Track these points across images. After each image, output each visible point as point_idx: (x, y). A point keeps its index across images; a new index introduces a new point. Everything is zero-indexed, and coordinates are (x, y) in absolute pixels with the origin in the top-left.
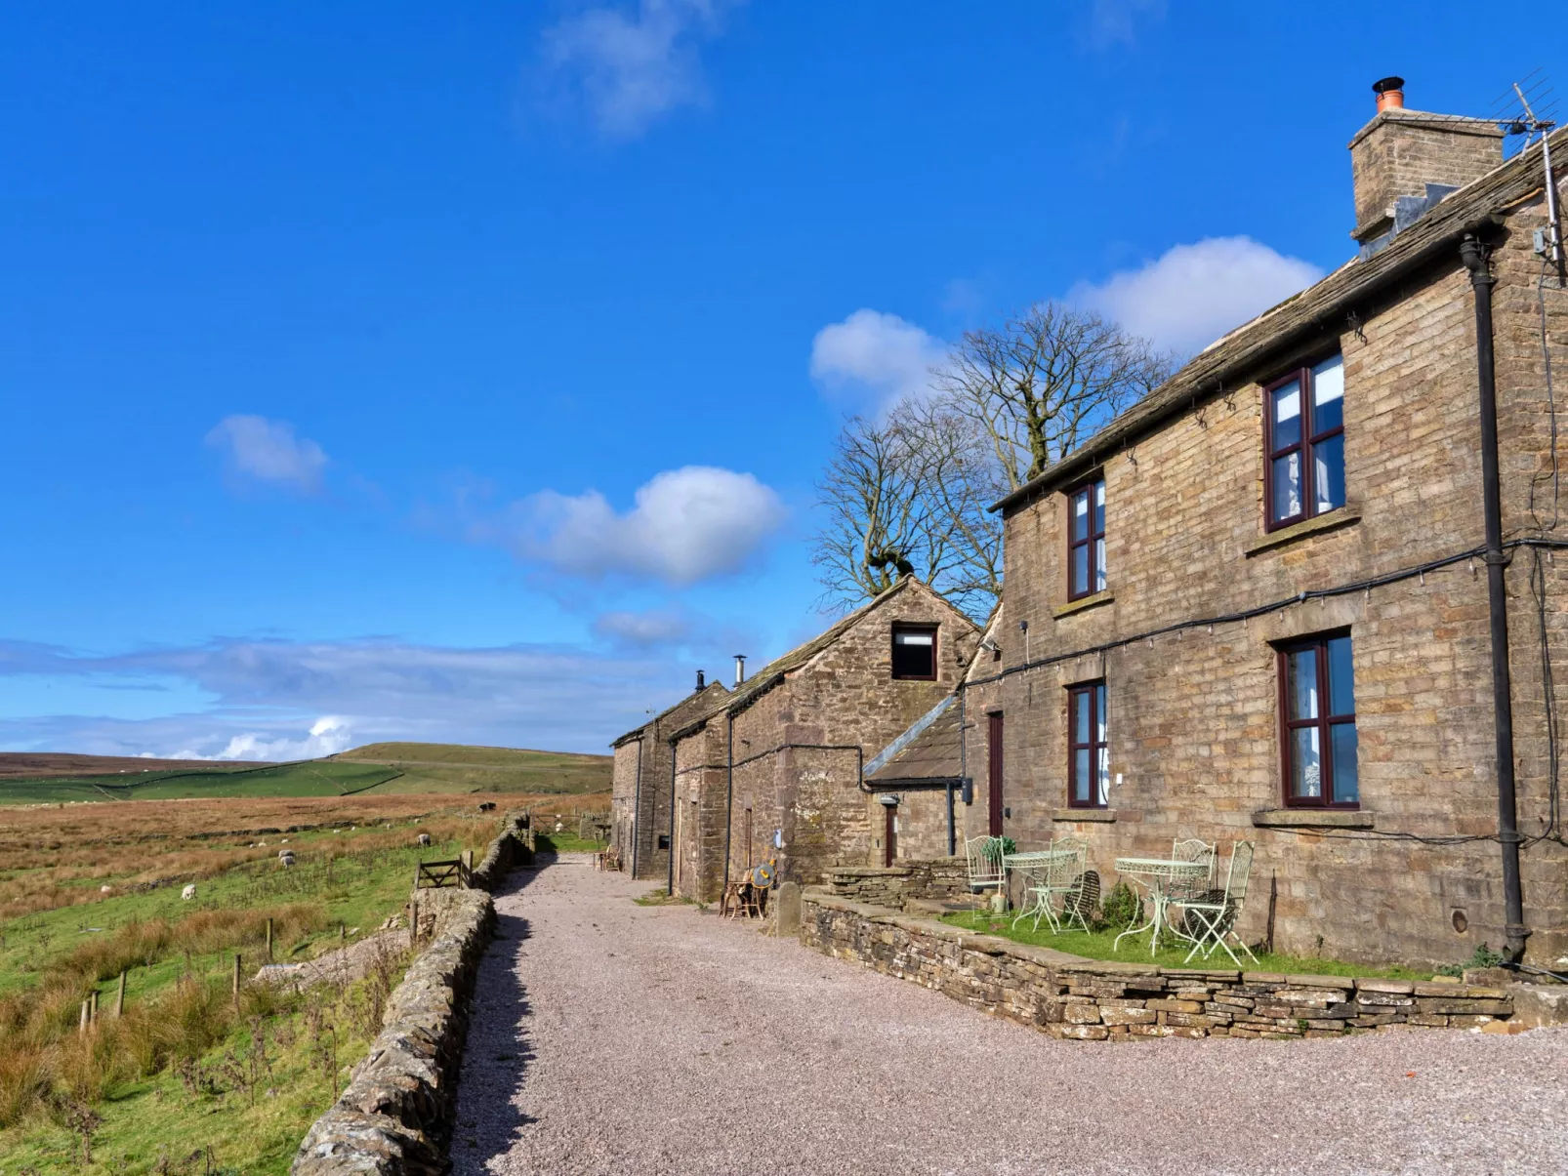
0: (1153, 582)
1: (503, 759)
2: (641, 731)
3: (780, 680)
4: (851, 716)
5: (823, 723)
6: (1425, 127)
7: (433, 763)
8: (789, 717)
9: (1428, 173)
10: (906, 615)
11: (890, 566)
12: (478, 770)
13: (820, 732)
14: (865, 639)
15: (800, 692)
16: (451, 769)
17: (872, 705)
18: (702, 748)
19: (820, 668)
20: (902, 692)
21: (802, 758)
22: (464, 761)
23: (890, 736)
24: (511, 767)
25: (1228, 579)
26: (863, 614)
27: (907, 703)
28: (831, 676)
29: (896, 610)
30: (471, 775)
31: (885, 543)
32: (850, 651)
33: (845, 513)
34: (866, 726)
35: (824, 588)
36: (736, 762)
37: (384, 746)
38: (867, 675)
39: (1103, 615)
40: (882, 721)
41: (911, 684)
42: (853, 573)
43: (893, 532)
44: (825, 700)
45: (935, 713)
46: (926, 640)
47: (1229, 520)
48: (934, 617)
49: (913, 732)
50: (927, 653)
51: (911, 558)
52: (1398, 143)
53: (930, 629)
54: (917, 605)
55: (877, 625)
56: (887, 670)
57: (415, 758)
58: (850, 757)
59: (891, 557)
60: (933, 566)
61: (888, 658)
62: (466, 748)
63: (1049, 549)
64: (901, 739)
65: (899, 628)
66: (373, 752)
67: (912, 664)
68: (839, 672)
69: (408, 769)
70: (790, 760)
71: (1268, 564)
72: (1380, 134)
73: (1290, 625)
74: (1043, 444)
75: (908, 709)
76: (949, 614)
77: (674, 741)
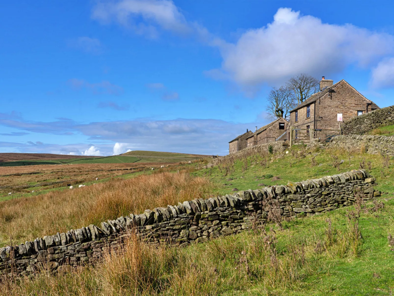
0: (300, 121)
1: (168, 155)
2: (238, 139)
3: (266, 130)
4: (274, 134)
5: (271, 135)
6: (326, 81)
7: (149, 156)
8: (267, 134)
9: (326, 85)
10: (281, 122)
11: (279, 111)
12: (162, 158)
13: (271, 136)
14: (276, 125)
15: (268, 131)
16: (154, 158)
17: (277, 133)
18: (253, 139)
19: (271, 128)
20: (280, 131)
21: (268, 139)
22: (157, 156)
23: (279, 136)
24: (171, 158)
25: (304, 121)
26: (276, 122)
27: (281, 132)
28: (272, 129)
29: (280, 121)
30: (160, 160)
31: (279, 108)
32: (274, 126)
33: (272, 102)
34: (276, 135)
35: (268, 115)
36: (258, 141)
37: (135, 152)
38: (276, 129)
39: (297, 123)
40: (278, 134)
41: (281, 130)
42: (273, 112)
43: (280, 106)
44: (271, 132)
45: (284, 133)
46: (283, 125)
47: (305, 117)
48: (284, 122)
49: (282, 136)
50: (283, 126)
51: (283, 110)
52: (323, 83)
53: (284, 123)
54: (282, 121)
55: (277, 123)
56: (279, 128)
57: (144, 155)
58: (274, 139)
59: (280, 110)
60: (287, 111)
61: (279, 127)
62: (157, 152)
63: (294, 117)
64: (280, 136)
65: (280, 123)
66: (132, 153)
67: (282, 128)
68: (273, 129)
69: (142, 158)
70: (267, 139)
71: (306, 120)
72: (321, 82)
73: (307, 125)
74: (302, 95)
75: (281, 133)
76: (286, 122)
77: (247, 139)
